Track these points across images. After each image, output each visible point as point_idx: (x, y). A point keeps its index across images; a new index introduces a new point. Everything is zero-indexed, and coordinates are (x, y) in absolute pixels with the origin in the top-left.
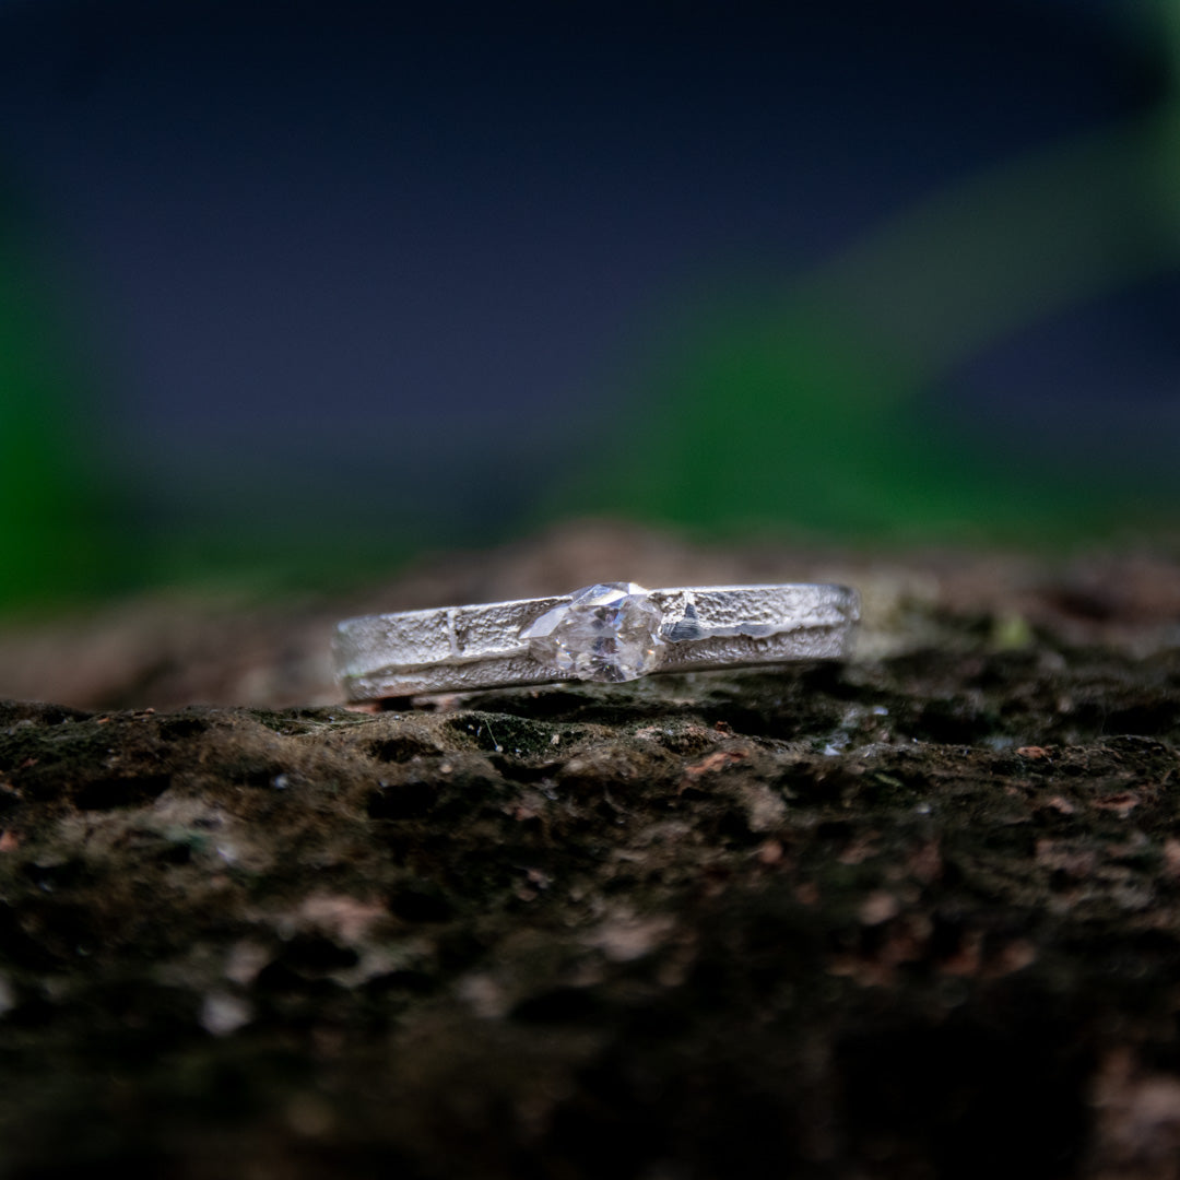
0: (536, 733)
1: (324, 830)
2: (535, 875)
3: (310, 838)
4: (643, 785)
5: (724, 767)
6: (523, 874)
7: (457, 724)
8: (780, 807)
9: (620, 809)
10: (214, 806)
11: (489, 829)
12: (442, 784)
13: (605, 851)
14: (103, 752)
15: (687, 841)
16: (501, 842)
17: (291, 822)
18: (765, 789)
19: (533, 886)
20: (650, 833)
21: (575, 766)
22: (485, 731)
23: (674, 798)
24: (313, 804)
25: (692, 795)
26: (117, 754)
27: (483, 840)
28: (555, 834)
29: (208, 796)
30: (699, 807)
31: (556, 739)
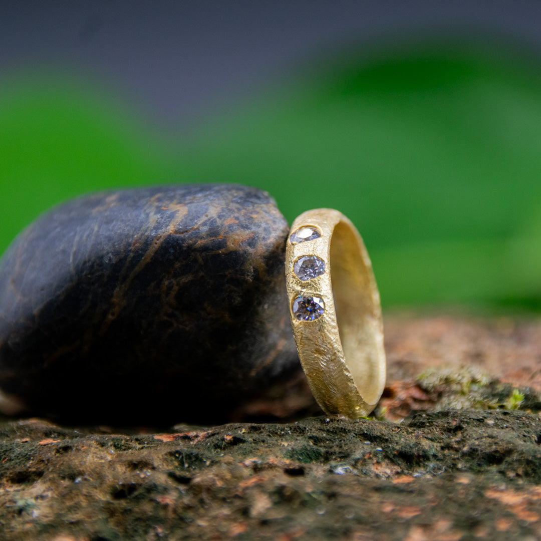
0: (202, 460)
1: (84, 503)
2: (160, 530)
3: (76, 507)
4: (221, 489)
5: (254, 485)
6: (155, 528)
7: (171, 454)
9: (207, 501)
10: (49, 489)
11: (147, 508)
12: (140, 485)
13: (193, 521)
14: (29, 459)
15: (227, 518)
16: (151, 514)
17: (72, 499)
18: (265, 496)
19: (157, 535)
20: (214, 513)
21: (197, 480)
22: (183, 457)
23: (230, 497)
24: (84, 491)
25: (237, 497)
26: (33, 460)
27: (144, 513)
28: (175, 511)
29: (48, 484)
30: (238, 503)
31: (208, 463)
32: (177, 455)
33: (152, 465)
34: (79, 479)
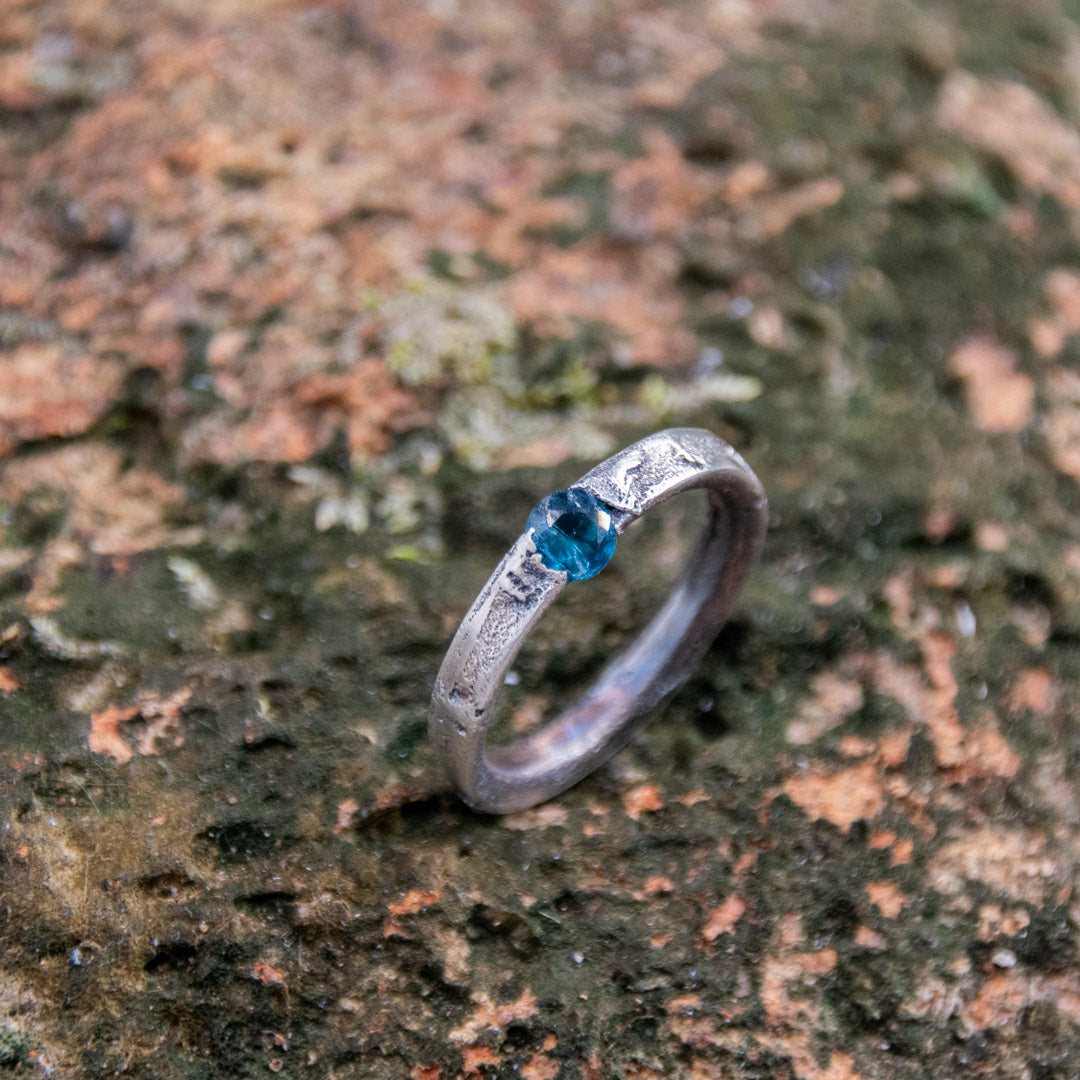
0: (262, 833)
1: (115, 1012)
2: (279, 1038)
4: (361, 926)
5: (420, 911)
6: (271, 1036)
8: (466, 951)
9: (339, 953)
10: (26, 988)
11: (241, 997)
12: (201, 946)
13: (331, 1002)
15: (395, 988)
16: (252, 1009)
17: (90, 1008)
18: (453, 933)
19: (278, 1048)
20: (365, 983)
21: (304, 911)
22: (222, 836)
23: (381, 940)
24: (104, 983)
27: (240, 1009)
28: (292, 992)
29: (20, 974)
30: (403, 952)
31: (278, 843)
32: (211, 835)
33: (186, 876)
34: (77, 955)
